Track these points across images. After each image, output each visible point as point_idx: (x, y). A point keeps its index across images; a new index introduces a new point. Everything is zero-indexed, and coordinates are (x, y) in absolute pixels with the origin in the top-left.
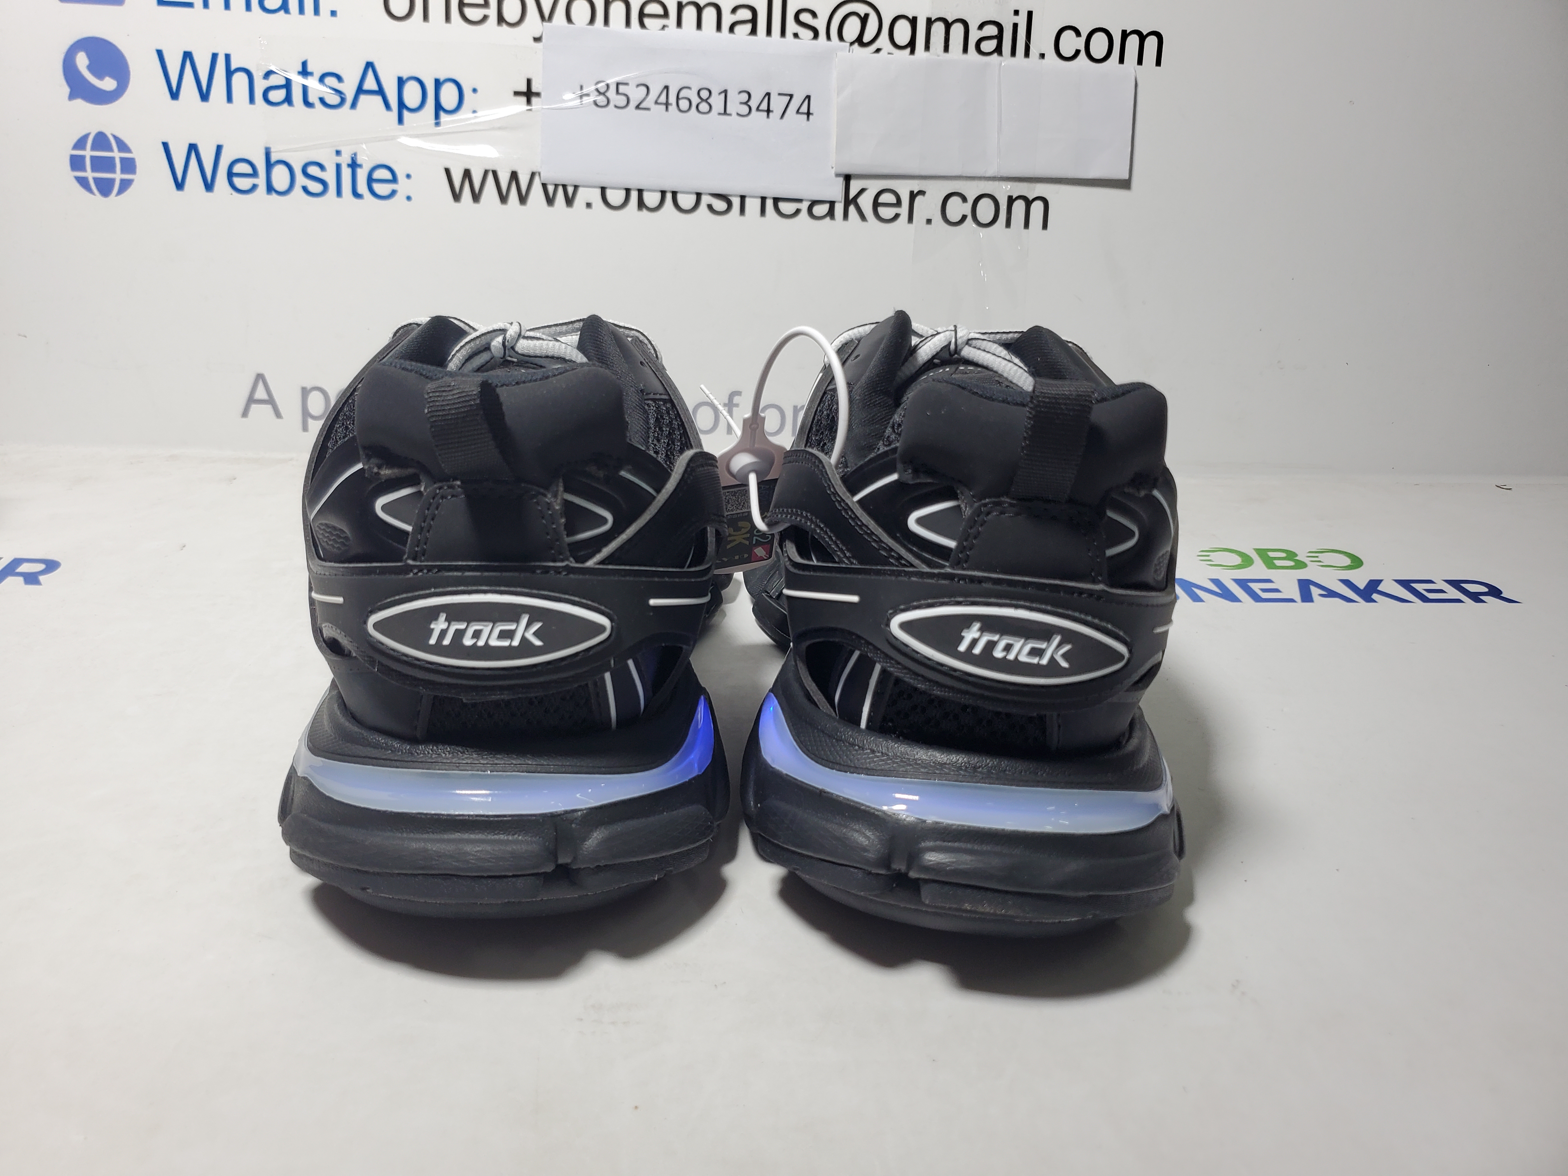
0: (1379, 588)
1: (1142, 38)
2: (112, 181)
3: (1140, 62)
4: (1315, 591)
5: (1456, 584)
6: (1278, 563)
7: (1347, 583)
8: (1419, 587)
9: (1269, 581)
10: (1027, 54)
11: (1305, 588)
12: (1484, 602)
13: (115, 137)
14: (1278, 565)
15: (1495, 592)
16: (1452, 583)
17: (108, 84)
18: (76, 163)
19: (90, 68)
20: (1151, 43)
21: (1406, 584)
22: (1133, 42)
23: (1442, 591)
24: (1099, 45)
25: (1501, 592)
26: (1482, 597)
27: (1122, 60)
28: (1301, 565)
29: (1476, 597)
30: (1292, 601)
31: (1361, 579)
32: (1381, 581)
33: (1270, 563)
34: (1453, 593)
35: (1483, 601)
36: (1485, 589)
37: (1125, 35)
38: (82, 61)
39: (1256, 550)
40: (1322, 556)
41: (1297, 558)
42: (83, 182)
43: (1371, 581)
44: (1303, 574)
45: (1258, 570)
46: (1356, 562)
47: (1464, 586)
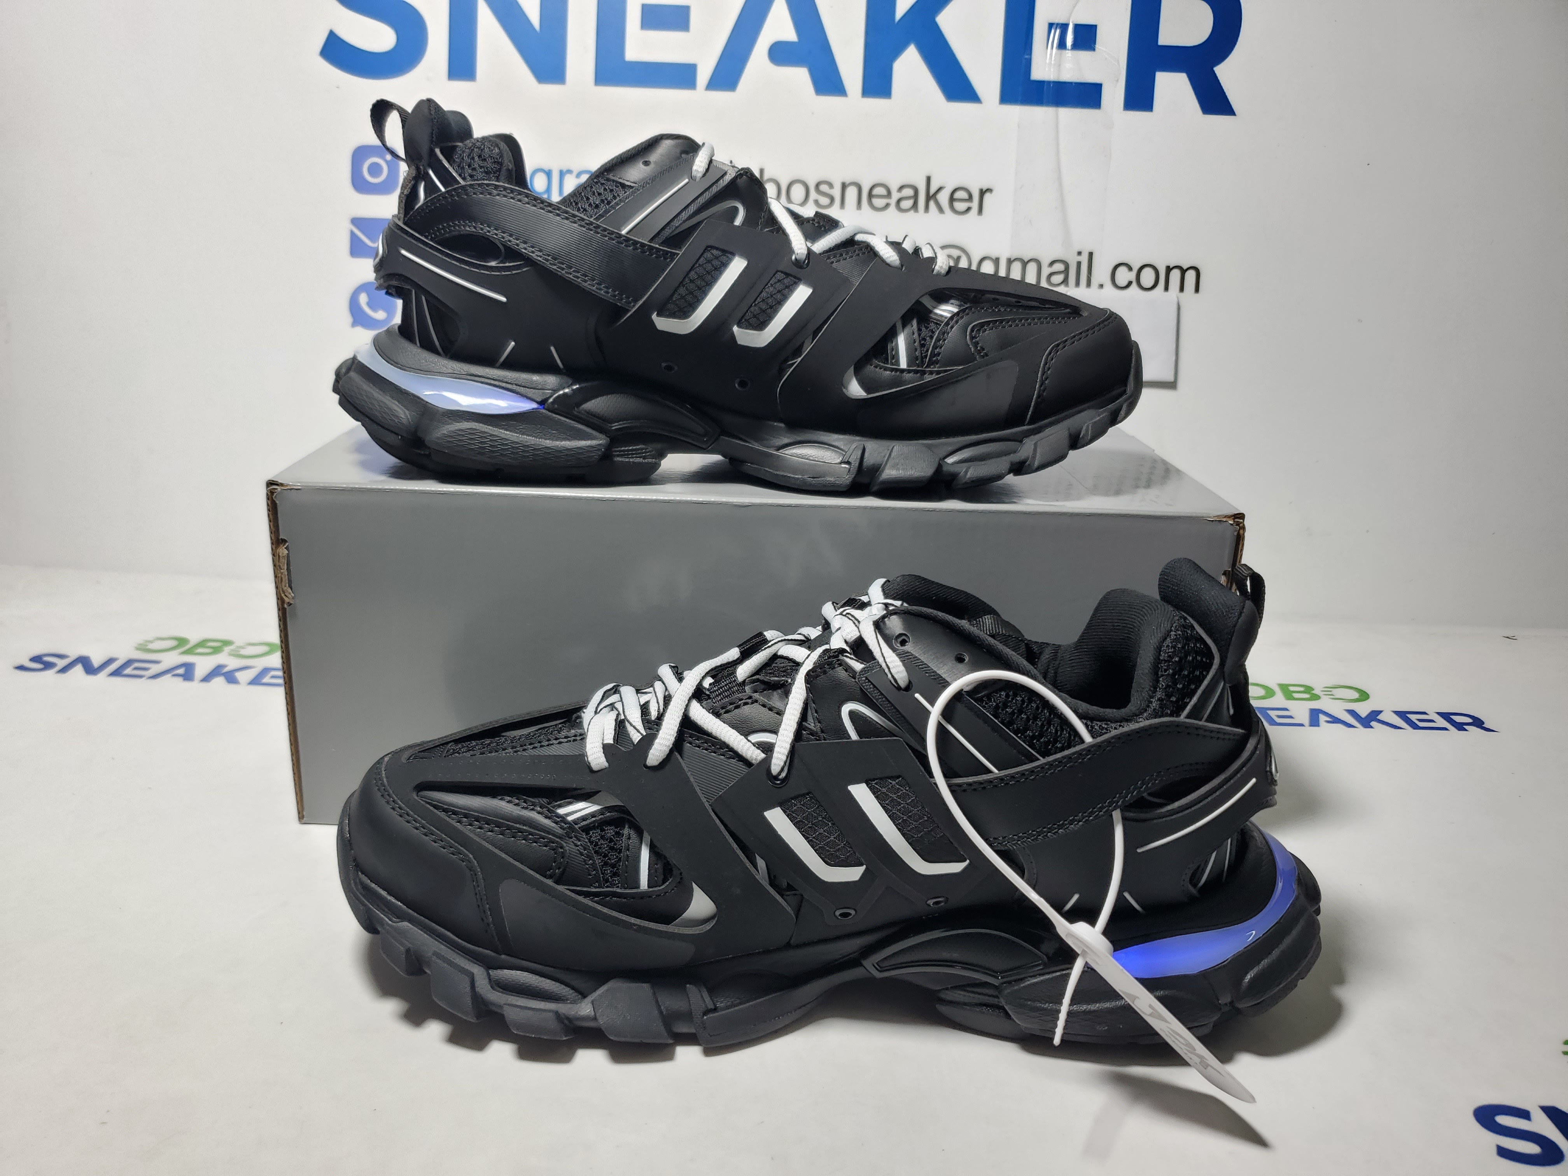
0: (1379, 717)
1: (1183, 272)
3: (1182, 289)
4: (1323, 718)
5: (1446, 716)
6: (1296, 695)
7: (1352, 713)
8: (1413, 717)
9: (1286, 709)
10: (1089, 284)
11: (1315, 717)
12: (1466, 730)
14: (1296, 697)
15: (1478, 723)
16: (1442, 715)
20: (1191, 275)
21: (1402, 715)
22: (1175, 274)
23: (1432, 721)
24: (1148, 277)
25: (1483, 723)
26: (1465, 727)
27: (1166, 288)
28: (1316, 697)
29: (1460, 727)
30: (1302, 725)
31: (1363, 709)
32: (1381, 712)
33: (1289, 696)
34: (1442, 723)
36: (1471, 721)
37: (1169, 269)
38: (363, 299)
40: (1335, 691)
41: (1313, 692)
43: (1373, 712)
44: (1315, 705)
45: (1278, 700)
46: (1364, 696)
47: (1453, 717)
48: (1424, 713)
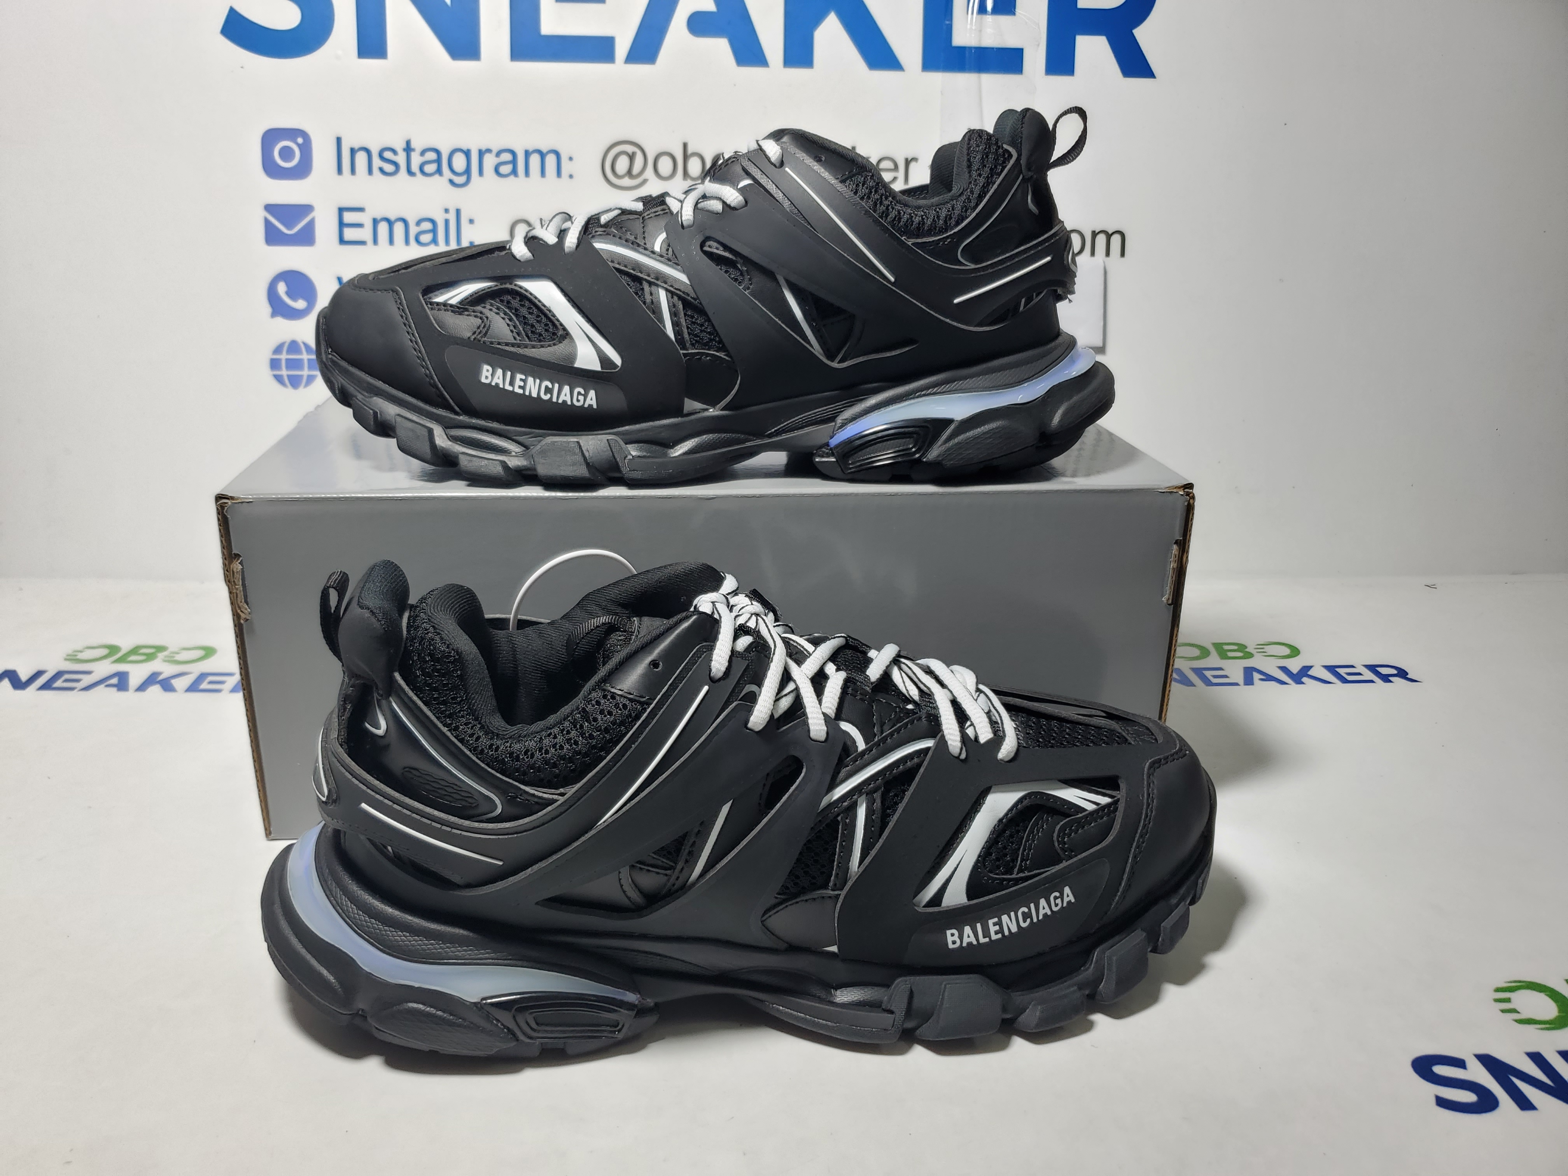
0: (1309, 673)
1: (1109, 236)
2: (301, 377)
3: (1108, 254)
4: (1256, 676)
5: (1372, 668)
6: (1230, 654)
7: (1284, 669)
8: (1342, 671)
9: (1219, 669)
11: (1249, 674)
12: (1393, 683)
13: (305, 344)
14: (1230, 656)
15: (1402, 674)
16: (1367, 666)
17: (301, 304)
18: (274, 364)
19: (287, 293)
20: (1116, 240)
21: (1331, 669)
22: (1101, 240)
23: (1360, 674)
25: (1407, 674)
26: (1390, 678)
27: (1093, 253)
28: (1250, 655)
29: (1386, 678)
30: (1237, 685)
33: (1223, 655)
34: (1369, 675)
35: (1391, 681)
36: (1395, 672)
37: (1094, 234)
38: (282, 288)
39: (1214, 644)
40: (1267, 648)
41: (1246, 650)
42: (279, 379)
43: (1303, 667)
44: (1249, 663)
45: (1213, 660)
46: (1294, 651)
47: (1379, 669)
48: (1353, 667)
